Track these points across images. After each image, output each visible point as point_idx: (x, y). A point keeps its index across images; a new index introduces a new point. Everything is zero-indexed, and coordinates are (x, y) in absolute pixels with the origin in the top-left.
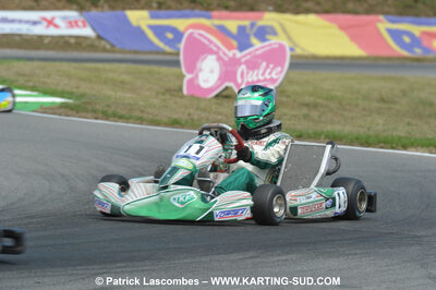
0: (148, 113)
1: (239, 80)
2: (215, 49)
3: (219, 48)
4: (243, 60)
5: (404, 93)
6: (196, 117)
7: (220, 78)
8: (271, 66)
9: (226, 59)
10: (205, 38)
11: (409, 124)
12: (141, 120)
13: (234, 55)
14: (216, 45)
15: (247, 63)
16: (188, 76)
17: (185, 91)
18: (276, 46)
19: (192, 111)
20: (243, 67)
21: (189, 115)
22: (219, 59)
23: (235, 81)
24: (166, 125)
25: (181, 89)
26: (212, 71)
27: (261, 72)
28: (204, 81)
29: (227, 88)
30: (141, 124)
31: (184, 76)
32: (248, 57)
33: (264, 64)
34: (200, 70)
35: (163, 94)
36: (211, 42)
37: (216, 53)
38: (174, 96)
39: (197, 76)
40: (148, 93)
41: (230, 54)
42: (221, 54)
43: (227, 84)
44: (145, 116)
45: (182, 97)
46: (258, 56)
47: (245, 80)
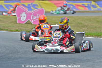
0: (9, 28)
1: (32, 19)
2: (25, 11)
3: (26, 10)
4: (32, 13)
5: (74, 21)
6: (22, 29)
7: (26, 18)
8: (40, 15)
9: (28, 13)
10: (22, 8)
11: (77, 29)
12: (7, 30)
13: (30, 12)
14: (25, 10)
15: (33, 14)
16: (18, 18)
17: (17, 22)
18: (41, 9)
19: (20, 27)
20: (33, 15)
21: (20, 28)
22: (26, 13)
23: (30, 19)
24: (14, 31)
25: (16, 22)
26: (24, 17)
27: (37, 16)
28: (22, 19)
29: (28, 21)
30: (8, 31)
31: (17, 18)
32: (34, 12)
33: (38, 14)
34: (21, 16)
35: (12, 23)
36: (24, 9)
37: (25, 12)
38: (14, 23)
39: (20, 18)
40: (8, 23)
41: (29, 12)
42: (27, 12)
43: (28, 20)
44: (8, 29)
45: (17, 23)
46: (36, 12)
47: (33, 19)
